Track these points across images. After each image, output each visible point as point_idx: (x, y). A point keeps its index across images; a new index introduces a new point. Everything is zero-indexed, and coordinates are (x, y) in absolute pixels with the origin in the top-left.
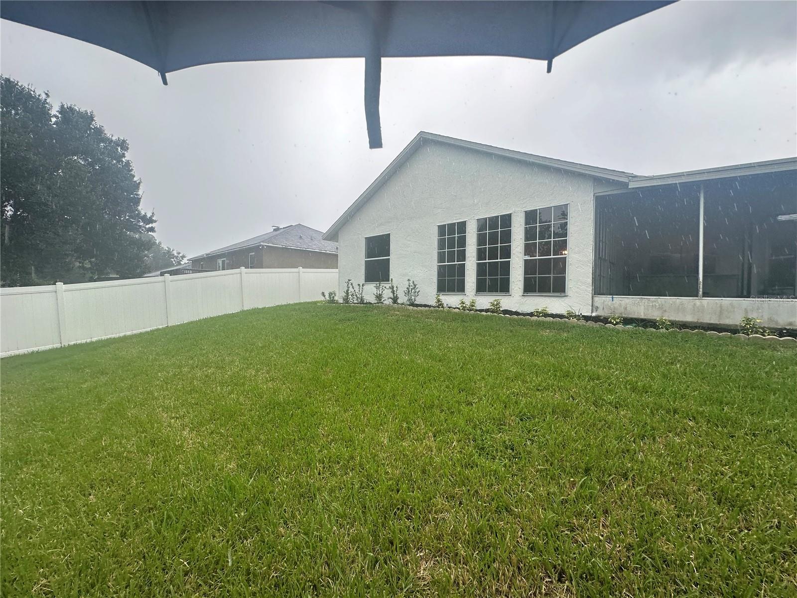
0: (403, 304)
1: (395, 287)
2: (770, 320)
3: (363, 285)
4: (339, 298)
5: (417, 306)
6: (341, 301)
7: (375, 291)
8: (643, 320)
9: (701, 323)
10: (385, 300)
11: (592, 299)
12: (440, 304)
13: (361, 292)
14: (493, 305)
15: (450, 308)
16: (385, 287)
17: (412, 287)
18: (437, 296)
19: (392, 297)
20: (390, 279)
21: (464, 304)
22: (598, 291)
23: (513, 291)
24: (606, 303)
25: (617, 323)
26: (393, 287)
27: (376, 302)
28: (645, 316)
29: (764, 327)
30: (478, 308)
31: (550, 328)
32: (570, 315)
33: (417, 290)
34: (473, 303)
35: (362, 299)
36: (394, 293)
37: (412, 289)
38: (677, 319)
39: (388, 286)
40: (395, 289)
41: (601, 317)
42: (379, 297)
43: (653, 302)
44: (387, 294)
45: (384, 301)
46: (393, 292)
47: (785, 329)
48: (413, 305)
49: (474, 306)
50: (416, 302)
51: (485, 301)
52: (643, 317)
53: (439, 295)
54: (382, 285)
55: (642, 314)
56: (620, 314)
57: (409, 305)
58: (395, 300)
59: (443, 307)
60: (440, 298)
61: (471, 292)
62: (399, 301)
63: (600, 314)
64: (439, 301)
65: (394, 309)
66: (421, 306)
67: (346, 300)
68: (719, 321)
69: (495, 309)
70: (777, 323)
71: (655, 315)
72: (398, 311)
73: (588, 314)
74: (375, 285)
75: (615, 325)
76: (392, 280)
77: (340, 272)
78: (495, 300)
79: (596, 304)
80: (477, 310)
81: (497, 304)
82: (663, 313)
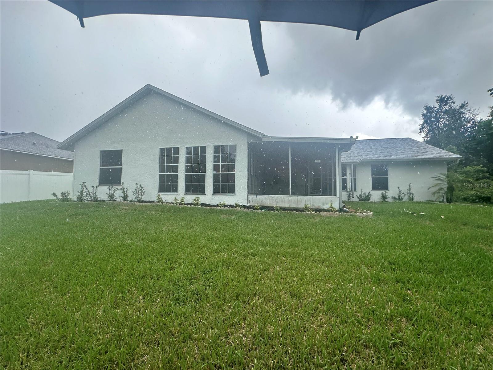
0: (131, 201)
1: (126, 188)
2: (313, 205)
3: (97, 187)
4: (73, 196)
5: (143, 202)
6: (75, 199)
7: (108, 191)
8: (269, 207)
9: (291, 207)
10: (117, 198)
11: (247, 196)
12: (160, 200)
13: (94, 192)
14: (195, 200)
15: (167, 203)
16: (117, 189)
17: (139, 189)
18: (158, 195)
19: (123, 196)
20: (122, 183)
21: (176, 200)
22: (250, 192)
23: (207, 192)
24: (253, 198)
25: (258, 209)
26: (124, 189)
27: (108, 199)
28: (270, 205)
29: (311, 208)
30: (186, 203)
31: (226, 214)
32: (237, 206)
33: (144, 191)
34: (182, 199)
35: (95, 197)
36: (124, 194)
37: (139, 190)
38: (282, 206)
39: (119, 188)
40: (125, 190)
41: (251, 206)
42: (111, 196)
43: (273, 198)
44: (118, 194)
45: (115, 199)
46: (124, 192)
47: (317, 209)
48: (139, 201)
49: (183, 201)
50: (142, 200)
51: (190, 198)
52: (269, 205)
53: (159, 195)
54: (115, 187)
55: (269, 204)
56: (260, 204)
57: (137, 202)
58: (125, 198)
59: (162, 203)
60: (160, 196)
61: (182, 192)
62: (128, 199)
63: (251, 205)
64: (159, 198)
65: (124, 205)
66: (146, 202)
67: (80, 199)
68: (297, 206)
69: (196, 203)
70: (315, 206)
71: (274, 204)
72: (127, 206)
73: (246, 205)
74: (108, 187)
75: (257, 210)
76: (123, 183)
77: (74, 176)
78: (196, 198)
79: (249, 199)
80: (185, 204)
81: (198, 200)
82: (277, 203)
